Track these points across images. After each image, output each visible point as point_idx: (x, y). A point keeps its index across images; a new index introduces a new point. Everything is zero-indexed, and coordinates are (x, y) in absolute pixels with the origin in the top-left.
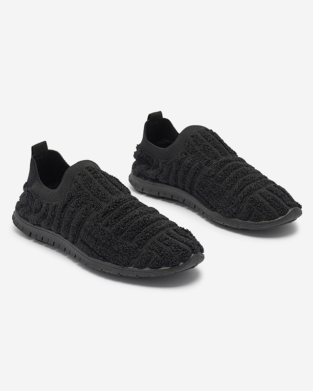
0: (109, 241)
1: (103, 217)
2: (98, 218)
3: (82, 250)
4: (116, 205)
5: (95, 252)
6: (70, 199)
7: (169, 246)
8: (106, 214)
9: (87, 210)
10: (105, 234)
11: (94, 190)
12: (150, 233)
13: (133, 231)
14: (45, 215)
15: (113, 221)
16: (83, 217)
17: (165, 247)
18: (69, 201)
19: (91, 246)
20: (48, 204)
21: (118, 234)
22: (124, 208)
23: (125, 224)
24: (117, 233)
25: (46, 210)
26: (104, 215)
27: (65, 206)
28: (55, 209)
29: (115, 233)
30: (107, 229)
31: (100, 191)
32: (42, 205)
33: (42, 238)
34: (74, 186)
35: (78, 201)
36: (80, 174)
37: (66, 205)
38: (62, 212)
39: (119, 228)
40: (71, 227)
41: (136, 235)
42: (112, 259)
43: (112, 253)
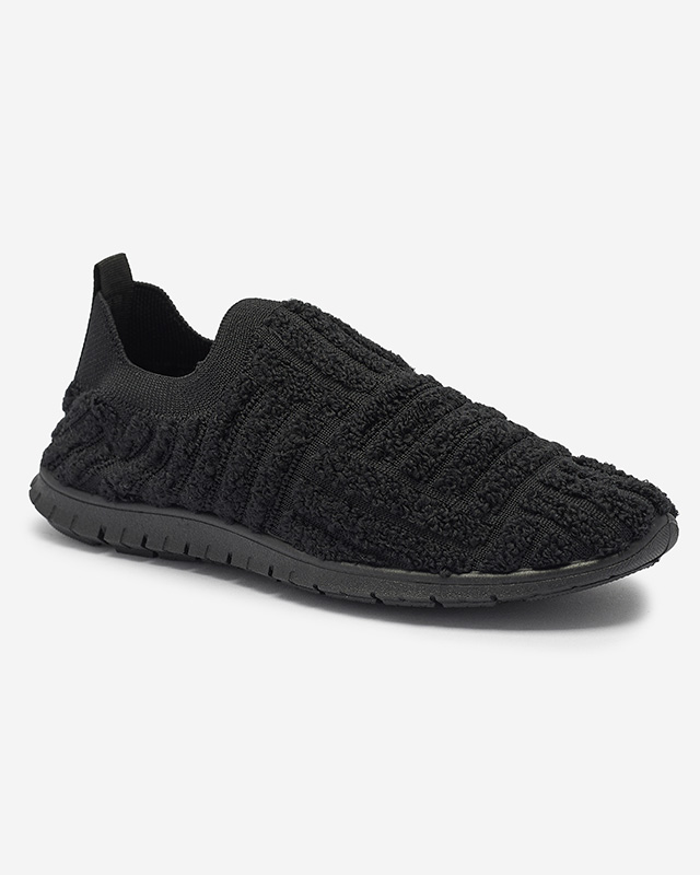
0: (395, 499)
1: (363, 433)
2: (349, 438)
3: (298, 545)
4: (399, 398)
5: (346, 544)
6: (249, 394)
7: (585, 497)
8: (373, 423)
9: (309, 419)
10: (378, 482)
11: (323, 361)
12: (520, 468)
13: (468, 464)
14: (161, 459)
15: (398, 442)
16: (298, 440)
17: (572, 503)
18: (244, 402)
19: (330, 528)
20: (173, 424)
21: (421, 478)
22: (424, 403)
23: (438, 446)
24: (417, 475)
25: (168, 442)
26: (368, 427)
27: (233, 417)
28: (197, 430)
29: (411, 476)
30: (383, 468)
31: (340, 364)
32: (151, 433)
33: (145, 540)
34: (257, 356)
35: (276, 398)
36: (269, 324)
37: (235, 414)
38: (224, 436)
39: (423, 460)
40: (259, 478)
41: (476, 477)
42: (408, 556)
43: (406, 538)
